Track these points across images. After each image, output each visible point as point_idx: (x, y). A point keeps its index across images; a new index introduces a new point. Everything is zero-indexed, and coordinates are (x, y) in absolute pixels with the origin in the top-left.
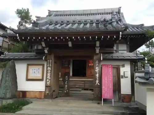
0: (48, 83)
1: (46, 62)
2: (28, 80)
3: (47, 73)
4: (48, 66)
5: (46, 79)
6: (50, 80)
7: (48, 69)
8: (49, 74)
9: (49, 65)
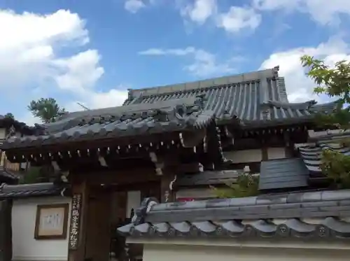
0: (73, 244)
1: (71, 200)
2: (38, 237)
3: (72, 222)
4: (74, 207)
5: (71, 235)
6: (77, 236)
7: (74, 214)
8: (75, 225)
9: (76, 206)
